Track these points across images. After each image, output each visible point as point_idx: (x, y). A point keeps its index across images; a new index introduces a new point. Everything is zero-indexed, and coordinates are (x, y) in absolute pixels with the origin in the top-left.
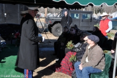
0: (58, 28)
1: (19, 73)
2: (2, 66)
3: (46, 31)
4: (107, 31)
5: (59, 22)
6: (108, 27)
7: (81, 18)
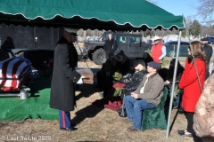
0: (100, 54)
2: (36, 101)
3: (85, 58)
4: (160, 58)
5: (102, 47)
6: (161, 53)
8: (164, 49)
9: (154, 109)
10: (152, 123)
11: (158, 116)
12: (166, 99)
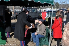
1: (4, 40)
7: (32, 12)
8: (47, 14)
9: (44, 38)
10: (43, 43)
11: (46, 40)
12: (48, 33)
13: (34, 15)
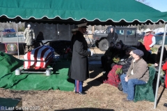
0: (104, 43)
1: (71, 84)
2: (57, 77)
3: (93, 46)
4: (151, 46)
5: (106, 38)
6: (151, 42)
7: (126, 34)
8: (154, 39)
9: (144, 85)
10: (142, 96)
11: (147, 91)
12: (153, 78)
13: (130, 41)
